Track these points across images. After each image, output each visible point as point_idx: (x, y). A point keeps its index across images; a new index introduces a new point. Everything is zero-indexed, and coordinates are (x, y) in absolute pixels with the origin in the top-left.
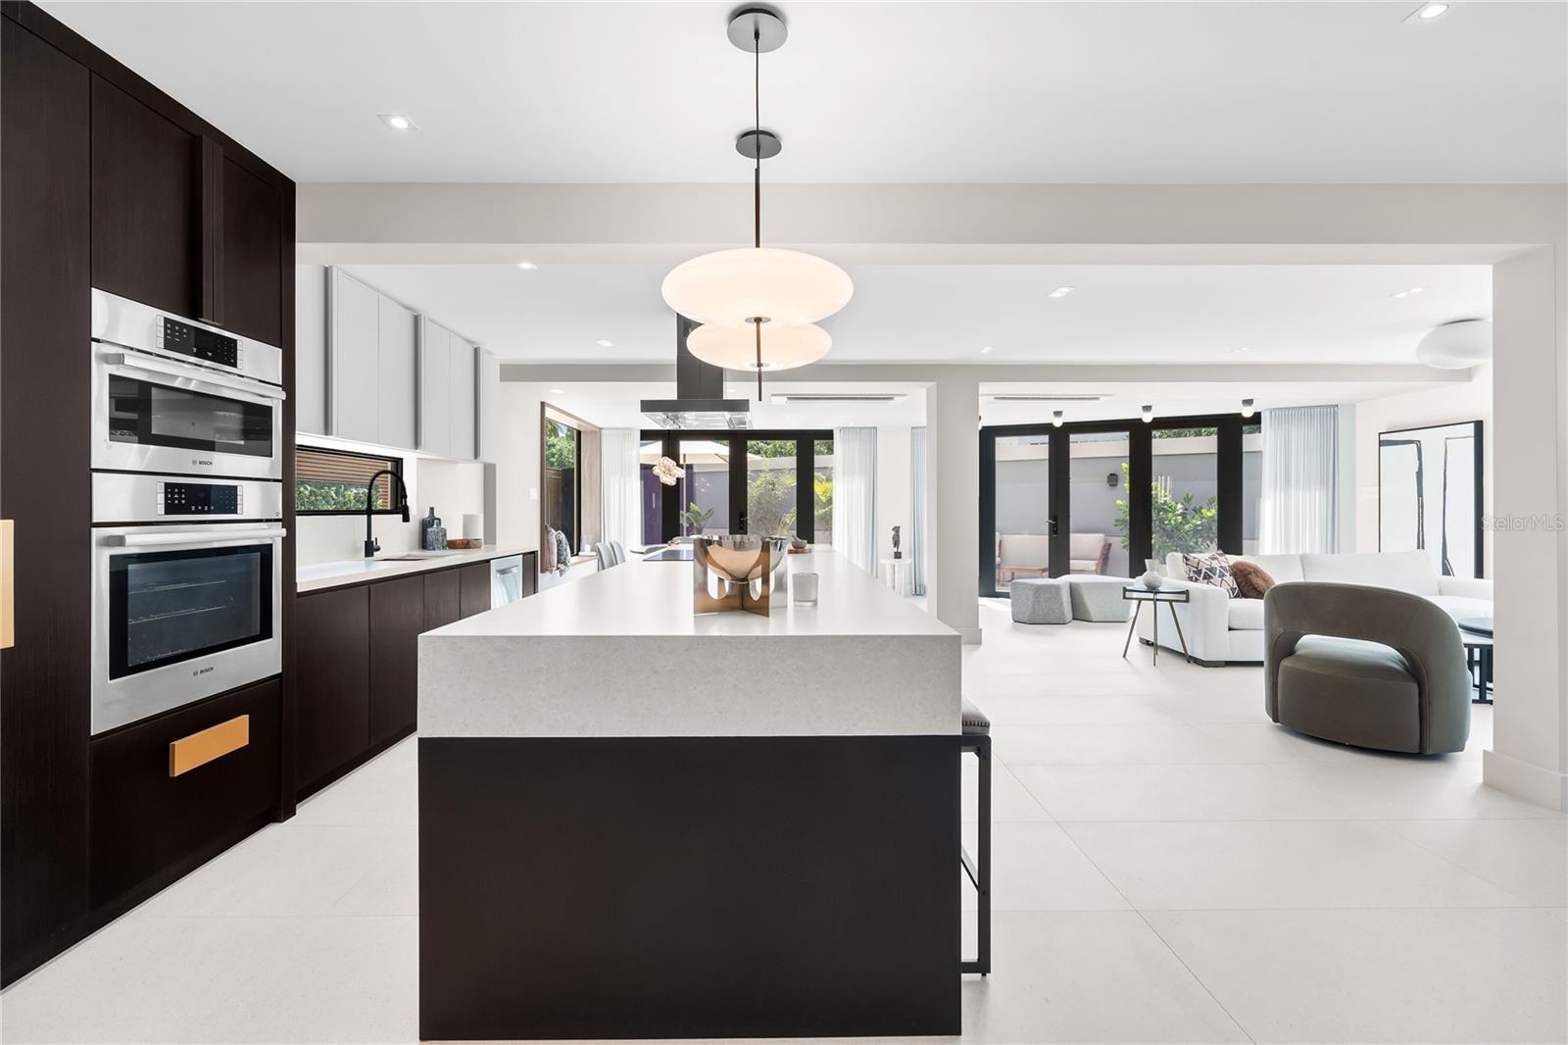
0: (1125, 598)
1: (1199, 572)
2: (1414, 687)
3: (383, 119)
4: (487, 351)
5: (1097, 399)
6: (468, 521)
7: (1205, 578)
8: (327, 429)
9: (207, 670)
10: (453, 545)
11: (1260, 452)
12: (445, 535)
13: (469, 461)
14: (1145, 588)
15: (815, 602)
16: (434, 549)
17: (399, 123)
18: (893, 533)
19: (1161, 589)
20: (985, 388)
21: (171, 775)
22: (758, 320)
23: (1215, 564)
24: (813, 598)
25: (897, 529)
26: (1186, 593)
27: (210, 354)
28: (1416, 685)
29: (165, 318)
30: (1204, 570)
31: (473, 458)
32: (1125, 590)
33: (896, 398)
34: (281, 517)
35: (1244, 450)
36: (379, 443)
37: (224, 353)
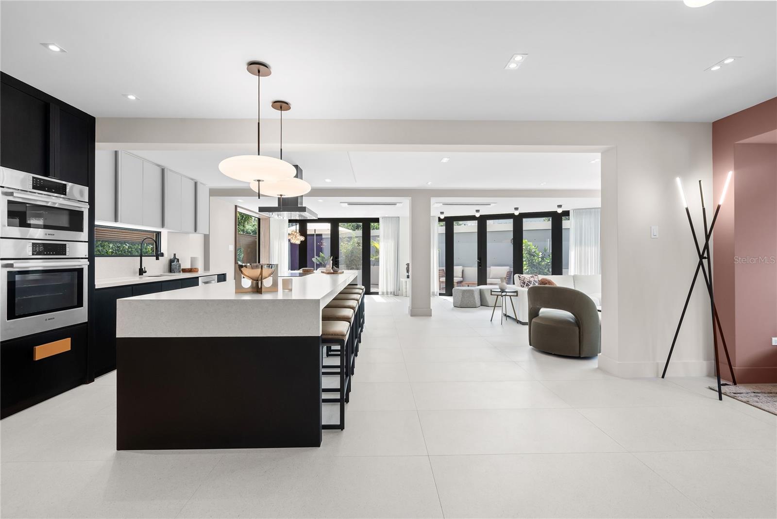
0: (491, 294)
1: (524, 283)
2: (577, 328)
3: (125, 96)
4: (201, 183)
5: (489, 205)
6: (193, 260)
7: (527, 286)
8: (116, 220)
9: (51, 319)
10: (184, 271)
11: (569, 229)
12: (180, 266)
13: (192, 233)
14: (500, 290)
15: (291, 290)
16: (174, 272)
17: (132, 97)
18: (406, 266)
19: (506, 290)
20: (433, 200)
21: (34, 360)
22: (259, 181)
23: (532, 279)
24: (290, 288)
25: (408, 265)
26: (516, 292)
27: (53, 190)
28: (578, 328)
29: (33, 177)
30: (526, 282)
31: (194, 232)
32: (491, 291)
33: (398, 204)
34: (87, 257)
35: (563, 228)
36: (143, 225)
37: (61, 190)
